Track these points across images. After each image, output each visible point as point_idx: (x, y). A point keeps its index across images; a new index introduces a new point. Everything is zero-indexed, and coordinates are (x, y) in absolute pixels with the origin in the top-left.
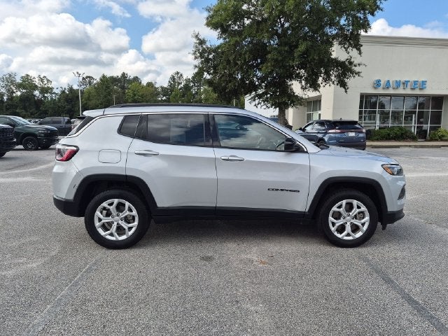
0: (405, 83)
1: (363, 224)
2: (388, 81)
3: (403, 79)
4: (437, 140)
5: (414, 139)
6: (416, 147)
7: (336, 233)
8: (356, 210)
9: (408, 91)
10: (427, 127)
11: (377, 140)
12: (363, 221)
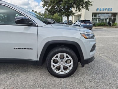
0: (106, 9)
1: (70, 66)
2: (101, 9)
3: (105, 8)
4: (114, 26)
5: (107, 26)
6: (108, 28)
7: (55, 71)
8: (66, 59)
9: (106, 12)
10: (111, 22)
11: (97, 26)
12: (70, 64)
